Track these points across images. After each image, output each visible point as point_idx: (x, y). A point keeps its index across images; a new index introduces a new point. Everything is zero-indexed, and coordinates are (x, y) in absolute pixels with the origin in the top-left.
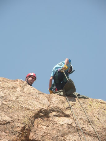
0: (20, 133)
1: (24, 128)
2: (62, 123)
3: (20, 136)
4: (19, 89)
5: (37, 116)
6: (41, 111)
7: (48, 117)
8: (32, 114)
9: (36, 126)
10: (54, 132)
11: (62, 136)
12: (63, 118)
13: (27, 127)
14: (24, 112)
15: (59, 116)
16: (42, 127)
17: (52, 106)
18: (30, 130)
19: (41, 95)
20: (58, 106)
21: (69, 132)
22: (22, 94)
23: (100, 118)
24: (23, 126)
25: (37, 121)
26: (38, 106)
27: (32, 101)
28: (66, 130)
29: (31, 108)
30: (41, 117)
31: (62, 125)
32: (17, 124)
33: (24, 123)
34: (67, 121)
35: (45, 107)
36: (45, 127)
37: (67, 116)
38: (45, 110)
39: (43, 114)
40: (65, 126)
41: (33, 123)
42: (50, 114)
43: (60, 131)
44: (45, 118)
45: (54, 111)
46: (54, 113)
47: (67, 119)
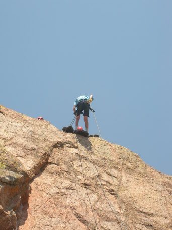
0: (42, 157)
1: (45, 154)
2: (72, 152)
3: (42, 159)
4: (44, 127)
5: (55, 146)
6: (58, 143)
7: (63, 147)
8: (52, 144)
9: (53, 153)
10: (66, 158)
11: (71, 161)
12: (73, 149)
13: (47, 153)
14: (46, 142)
15: (71, 147)
16: (58, 154)
17: (66, 140)
18: (49, 156)
19: (59, 132)
20: (70, 140)
21: (77, 159)
22: (46, 130)
23: (99, 151)
24: (44, 152)
25: (54, 149)
26: (56, 139)
27: (52, 135)
28: (74, 157)
29: (51, 140)
30: (58, 147)
31: (72, 154)
32: (41, 151)
33: (45, 150)
34: (76, 151)
35: (61, 141)
36: (60, 154)
37: (76, 148)
38: (61, 142)
39: (59, 145)
40: (74, 154)
41: (51, 151)
42: (64, 146)
43: (70, 158)
44: (61, 148)
45: (67, 143)
46: (67, 145)
47: (76, 150)
